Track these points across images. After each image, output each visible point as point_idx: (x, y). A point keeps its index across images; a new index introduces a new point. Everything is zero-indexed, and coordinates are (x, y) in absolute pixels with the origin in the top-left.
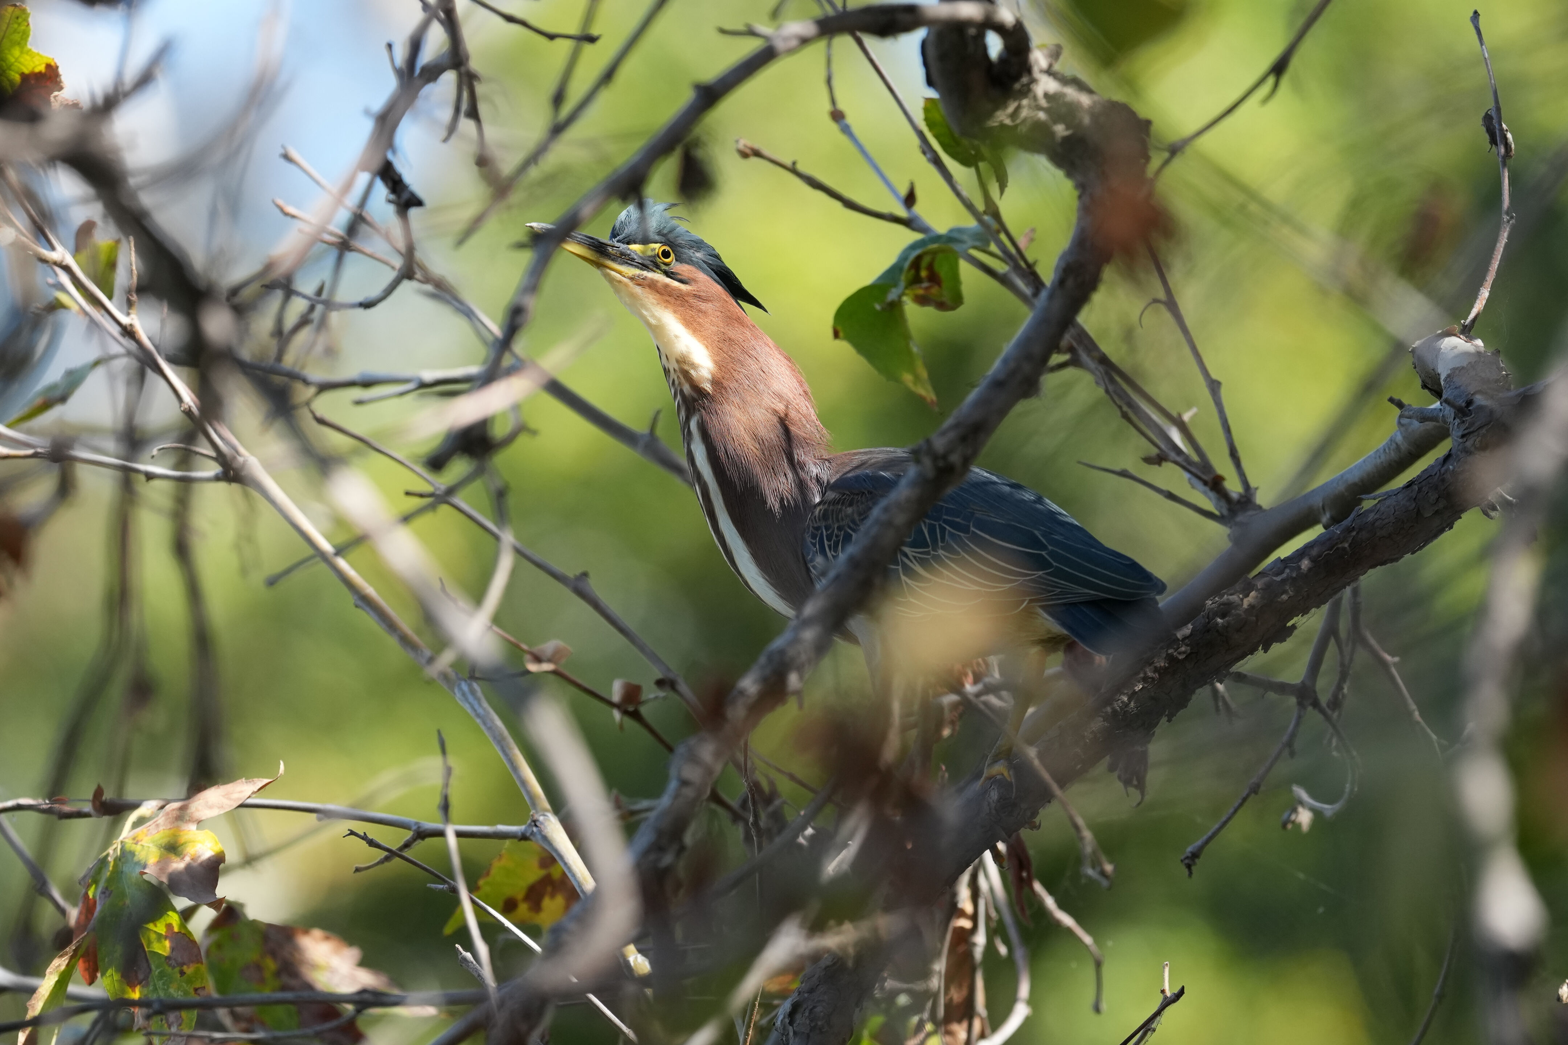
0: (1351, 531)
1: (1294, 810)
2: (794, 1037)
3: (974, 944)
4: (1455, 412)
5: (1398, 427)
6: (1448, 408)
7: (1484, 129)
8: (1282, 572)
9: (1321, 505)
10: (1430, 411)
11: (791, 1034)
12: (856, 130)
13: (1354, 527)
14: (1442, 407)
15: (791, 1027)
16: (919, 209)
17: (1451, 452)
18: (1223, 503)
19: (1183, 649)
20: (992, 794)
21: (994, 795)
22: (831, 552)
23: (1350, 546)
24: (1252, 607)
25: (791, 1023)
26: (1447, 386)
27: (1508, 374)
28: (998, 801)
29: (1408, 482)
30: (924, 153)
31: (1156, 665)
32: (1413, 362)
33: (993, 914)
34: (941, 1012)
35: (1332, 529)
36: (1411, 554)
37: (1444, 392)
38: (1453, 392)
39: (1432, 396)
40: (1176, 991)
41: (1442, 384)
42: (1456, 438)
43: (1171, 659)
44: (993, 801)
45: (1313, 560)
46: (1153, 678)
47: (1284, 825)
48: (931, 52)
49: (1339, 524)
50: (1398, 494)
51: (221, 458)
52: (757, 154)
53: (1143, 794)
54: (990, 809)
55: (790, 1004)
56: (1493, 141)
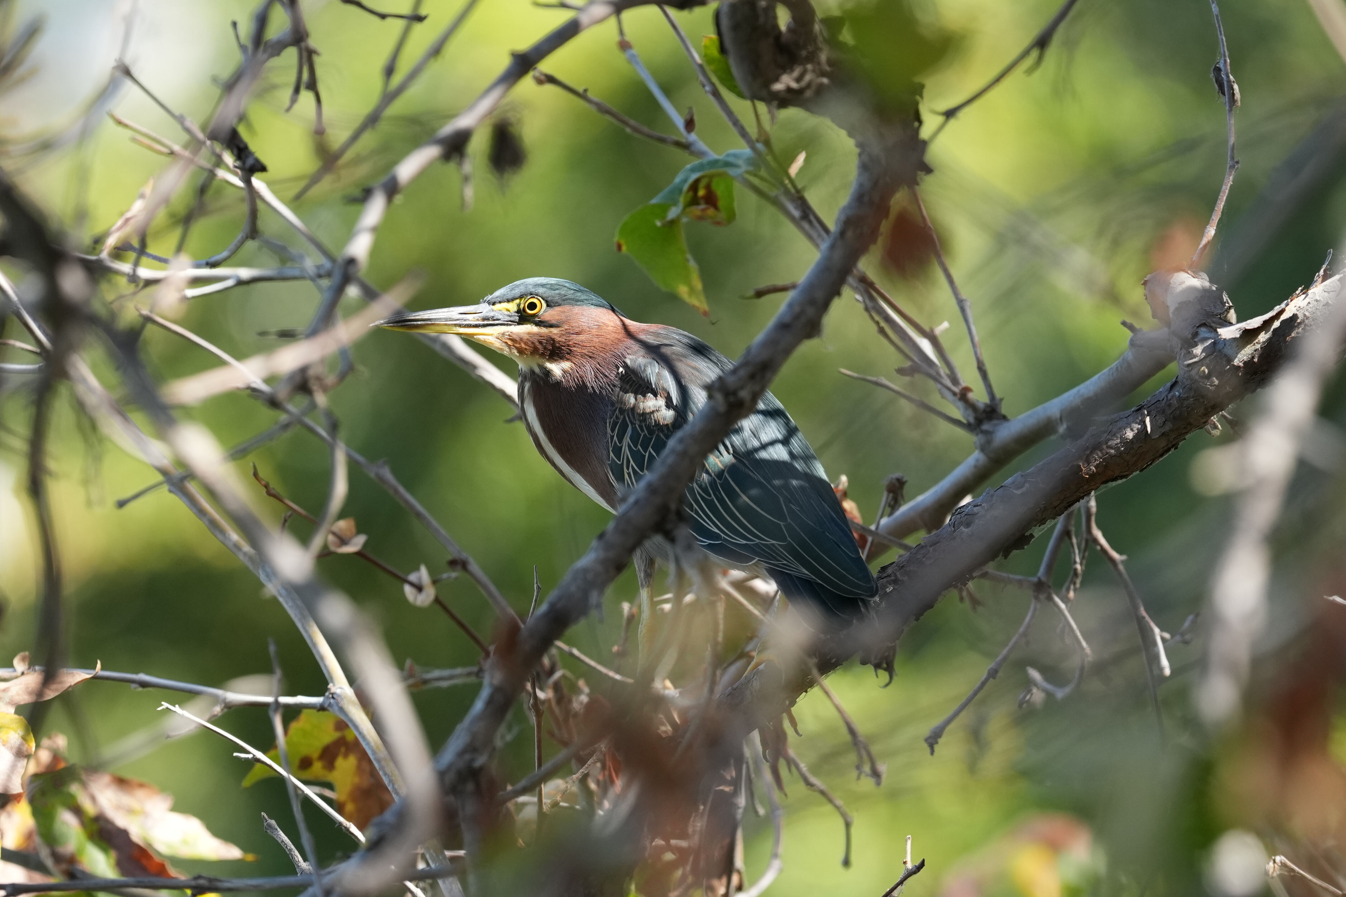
1: (1029, 691)
3: (736, 803)
4: (1181, 342)
5: (1131, 351)
8: (1022, 487)
9: (1058, 416)
17: (1178, 380)
18: (971, 411)
20: (755, 683)
24: (994, 516)
26: (1175, 318)
30: (704, 86)
36: (1140, 472)
37: (1172, 323)
38: (1181, 324)
39: (1161, 326)
40: (917, 863)
41: (1171, 317)
42: (1182, 367)
44: (755, 690)
45: (1049, 475)
46: (903, 580)
48: (725, 22)
52: (551, 80)
56: (1221, 91)
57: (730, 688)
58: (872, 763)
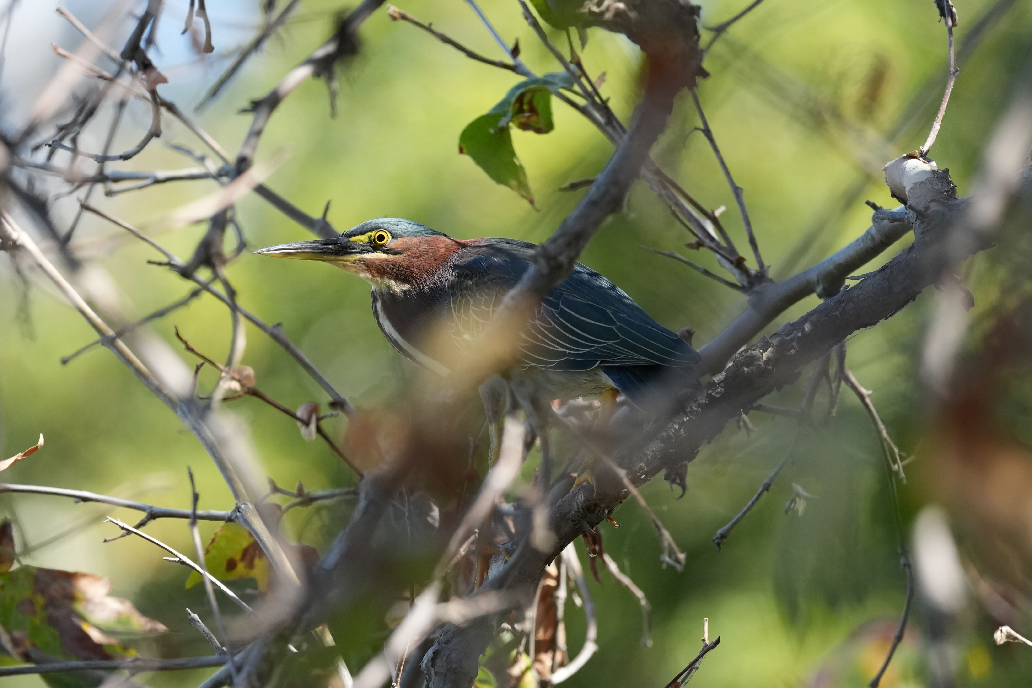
0: (841, 303)
1: (794, 501)
2: (435, 676)
3: (557, 598)
4: (916, 215)
5: (873, 223)
6: (911, 212)
7: (936, 5)
8: (791, 333)
9: (816, 279)
10: (898, 214)
11: (433, 673)
13: (843, 300)
14: (906, 211)
15: (433, 669)
16: (523, 58)
17: (914, 244)
18: (744, 278)
19: (719, 390)
21: (581, 498)
22: (455, 313)
23: (840, 314)
24: (769, 359)
25: (433, 666)
26: (911, 196)
27: (954, 186)
28: (584, 502)
30: (526, 18)
31: (699, 402)
32: (885, 178)
33: (572, 576)
34: (533, 646)
35: (827, 301)
36: (885, 319)
37: (908, 200)
38: (916, 200)
39: (899, 202)
40: (714, 640)
41: (907, 194)
42: (917, 234)
43: (710, 397)
44: (580, 502)
45: (812, 324)
46: (697, 411)
47: (787, 512)
49: (833, 298)
50: (875, 275)
52: (404, 17)
53: (684, 489)
54: (578, 509)
55: (432, 652)
56: (943, 13)
57: (560, 501)
58: (675, 554)
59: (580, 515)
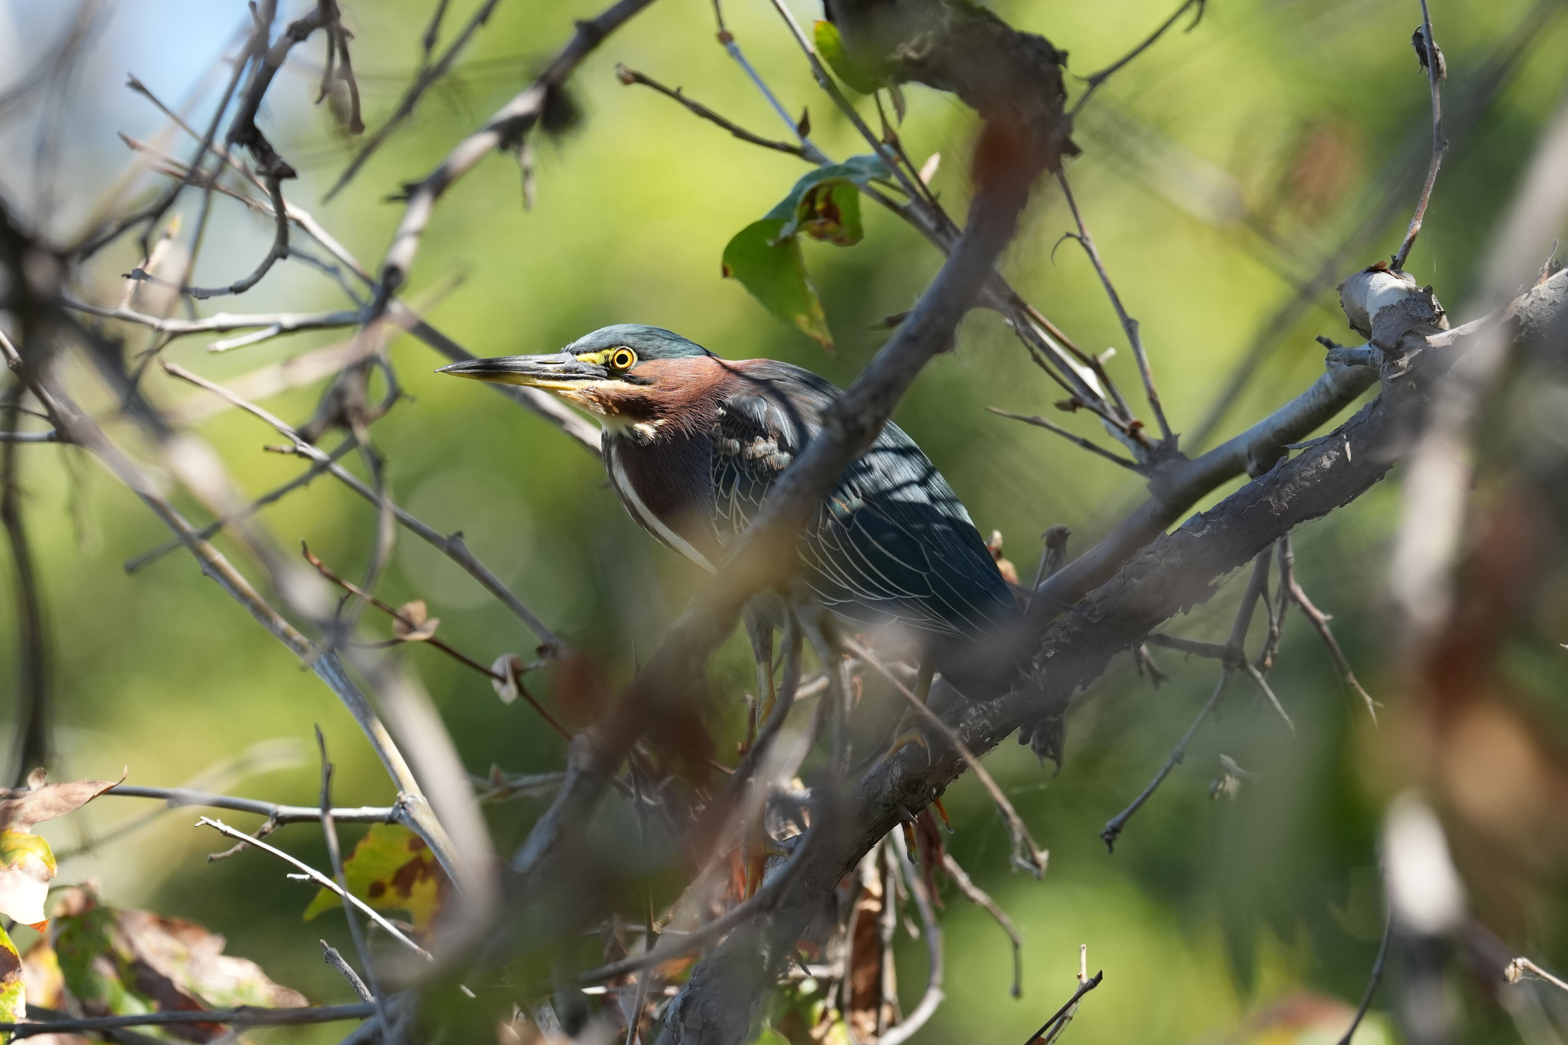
0: (1275, 484)
1: (1222, 779)
2: (686, 1034)
4: (1384, 355)
5: (1328, 369)
6: (1377, 350)
7: (1414, 49)
8: (1202, 528)
9: (1246, 452)
10: (1359, 353)
11: (682, 1030)
12: (745, 52)
13: (1278, 479)
14: (1370, 349)
15: (682, 1024)
16: (815, 138)
17: (1380, 398)
18: (1142, 451)
20: (895, 770)
21: (897, 772)
23: (1274, 499)
24: (1171, 565)
25: (682, 1019)
28: (902, 778)
29: (1334, 431)
30: (817, 78)
31: (1068, 629)
32: (1340, 301)
33: (903, 894)
34: (847, 997)
35: (1256, 480)
37: (1373, 332)
40: (1094, 976)
41: (1371, 324)
42: (1386, 382)
43: (1085, 622)
44: (896, 778)
45: (1233, 514)
46: (1065, 644)
47: (1212, 796)
49: (1264, 475)
50: (1326, 441)
51: (52, 417)
52: (640, 79)
53: (1059, 764)
54: (893, 787)
55: (681, 999)
56: (1424, 61)
58: (1031, 852)
59: (896, 797)
